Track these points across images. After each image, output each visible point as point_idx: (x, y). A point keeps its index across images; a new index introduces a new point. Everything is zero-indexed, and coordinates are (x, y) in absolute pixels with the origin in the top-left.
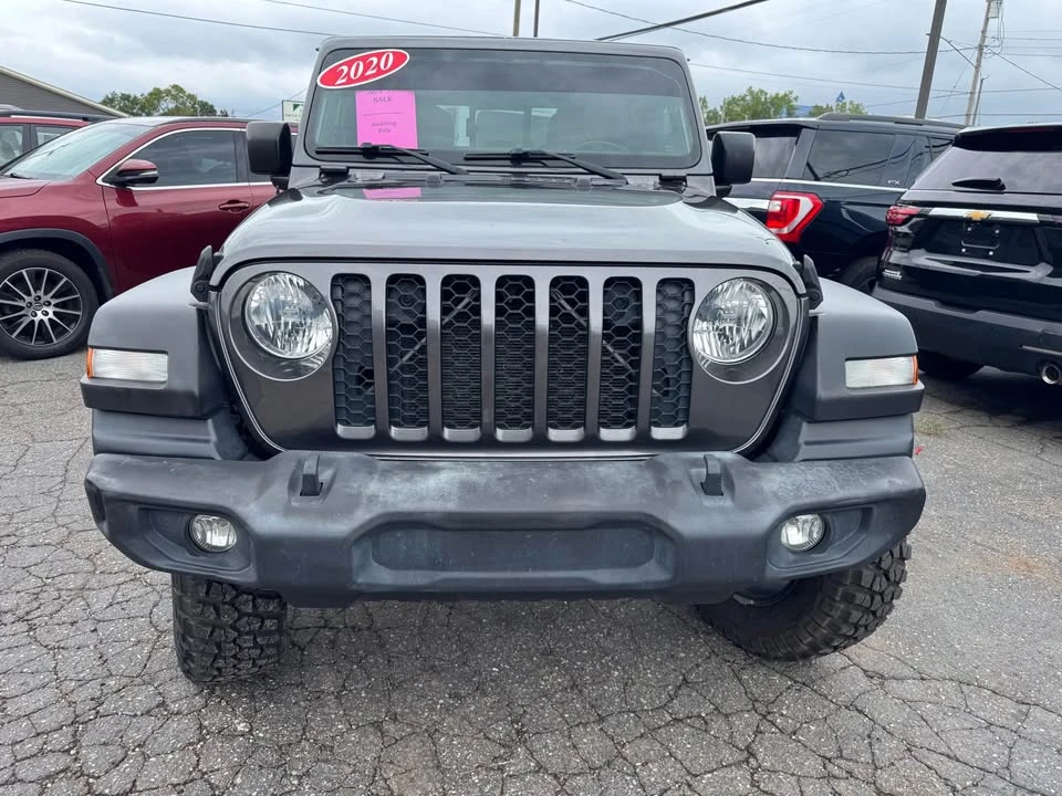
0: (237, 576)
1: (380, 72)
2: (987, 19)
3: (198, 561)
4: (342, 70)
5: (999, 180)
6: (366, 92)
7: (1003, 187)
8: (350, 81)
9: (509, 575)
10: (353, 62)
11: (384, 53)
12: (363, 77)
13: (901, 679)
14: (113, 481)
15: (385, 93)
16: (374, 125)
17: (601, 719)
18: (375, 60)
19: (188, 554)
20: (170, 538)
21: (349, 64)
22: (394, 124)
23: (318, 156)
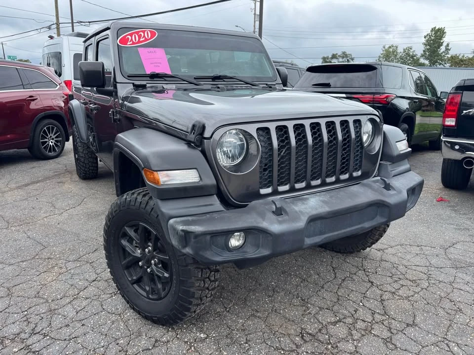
0: (254, 255)
1: (146, 40)
2: (255, 22)
3: (233, 254)
4: (128, 38)
5: (329, 83)
6: (143, 48)
7: (330, 86)
8: (133, 43)
9: (343, 231)
10: (132, 34)
11: (145, 31)
12: (139, 42)
13: (387, 249)
14: (197, 227)
15: (152, 49)
16: (151, 63)
17: (323, 287)
18: (142, 34)
19: (228, 252)
20: (218, 248)
21: (131, 35)
22: (160, 63)
23: (129, 78)
